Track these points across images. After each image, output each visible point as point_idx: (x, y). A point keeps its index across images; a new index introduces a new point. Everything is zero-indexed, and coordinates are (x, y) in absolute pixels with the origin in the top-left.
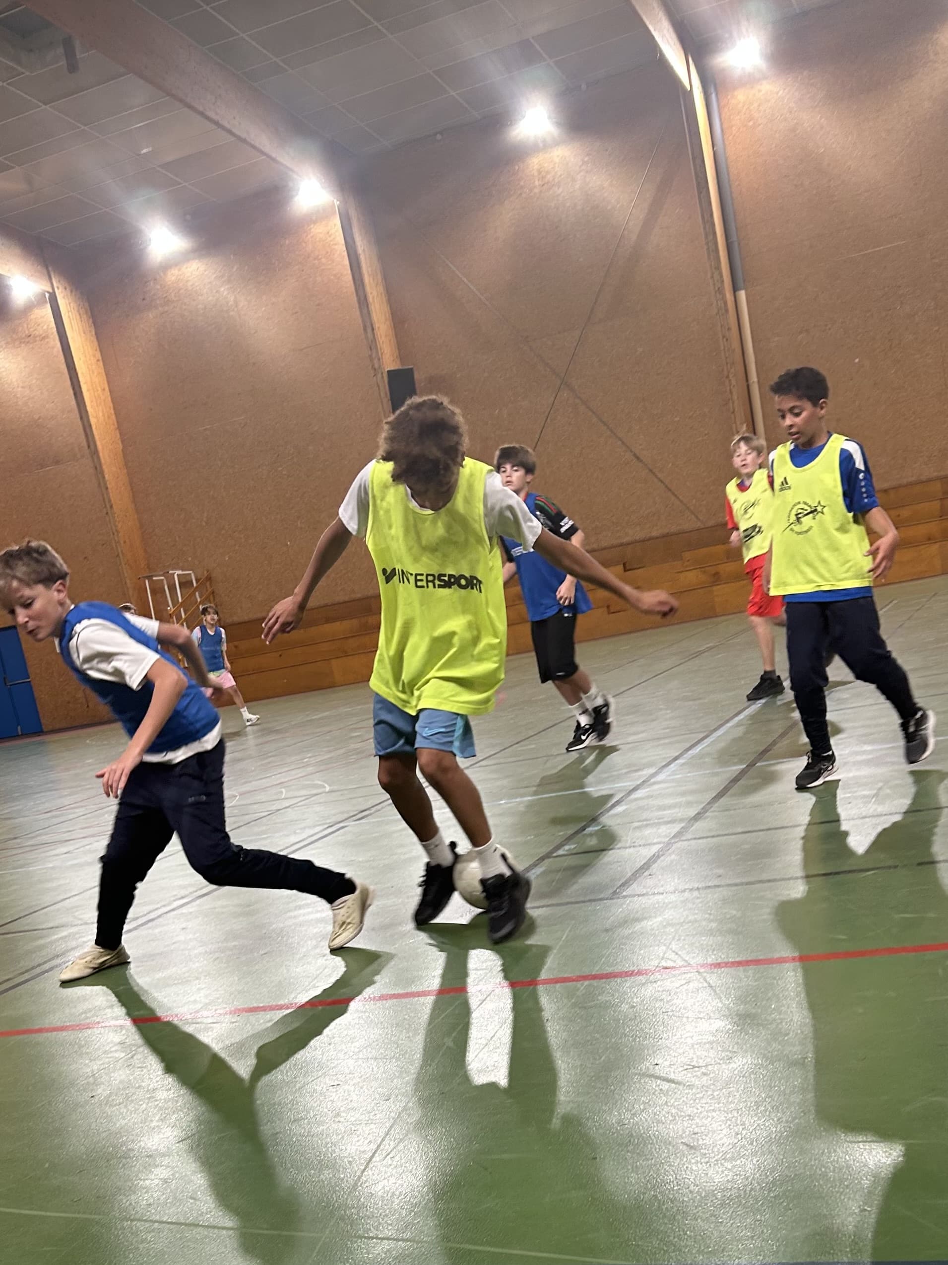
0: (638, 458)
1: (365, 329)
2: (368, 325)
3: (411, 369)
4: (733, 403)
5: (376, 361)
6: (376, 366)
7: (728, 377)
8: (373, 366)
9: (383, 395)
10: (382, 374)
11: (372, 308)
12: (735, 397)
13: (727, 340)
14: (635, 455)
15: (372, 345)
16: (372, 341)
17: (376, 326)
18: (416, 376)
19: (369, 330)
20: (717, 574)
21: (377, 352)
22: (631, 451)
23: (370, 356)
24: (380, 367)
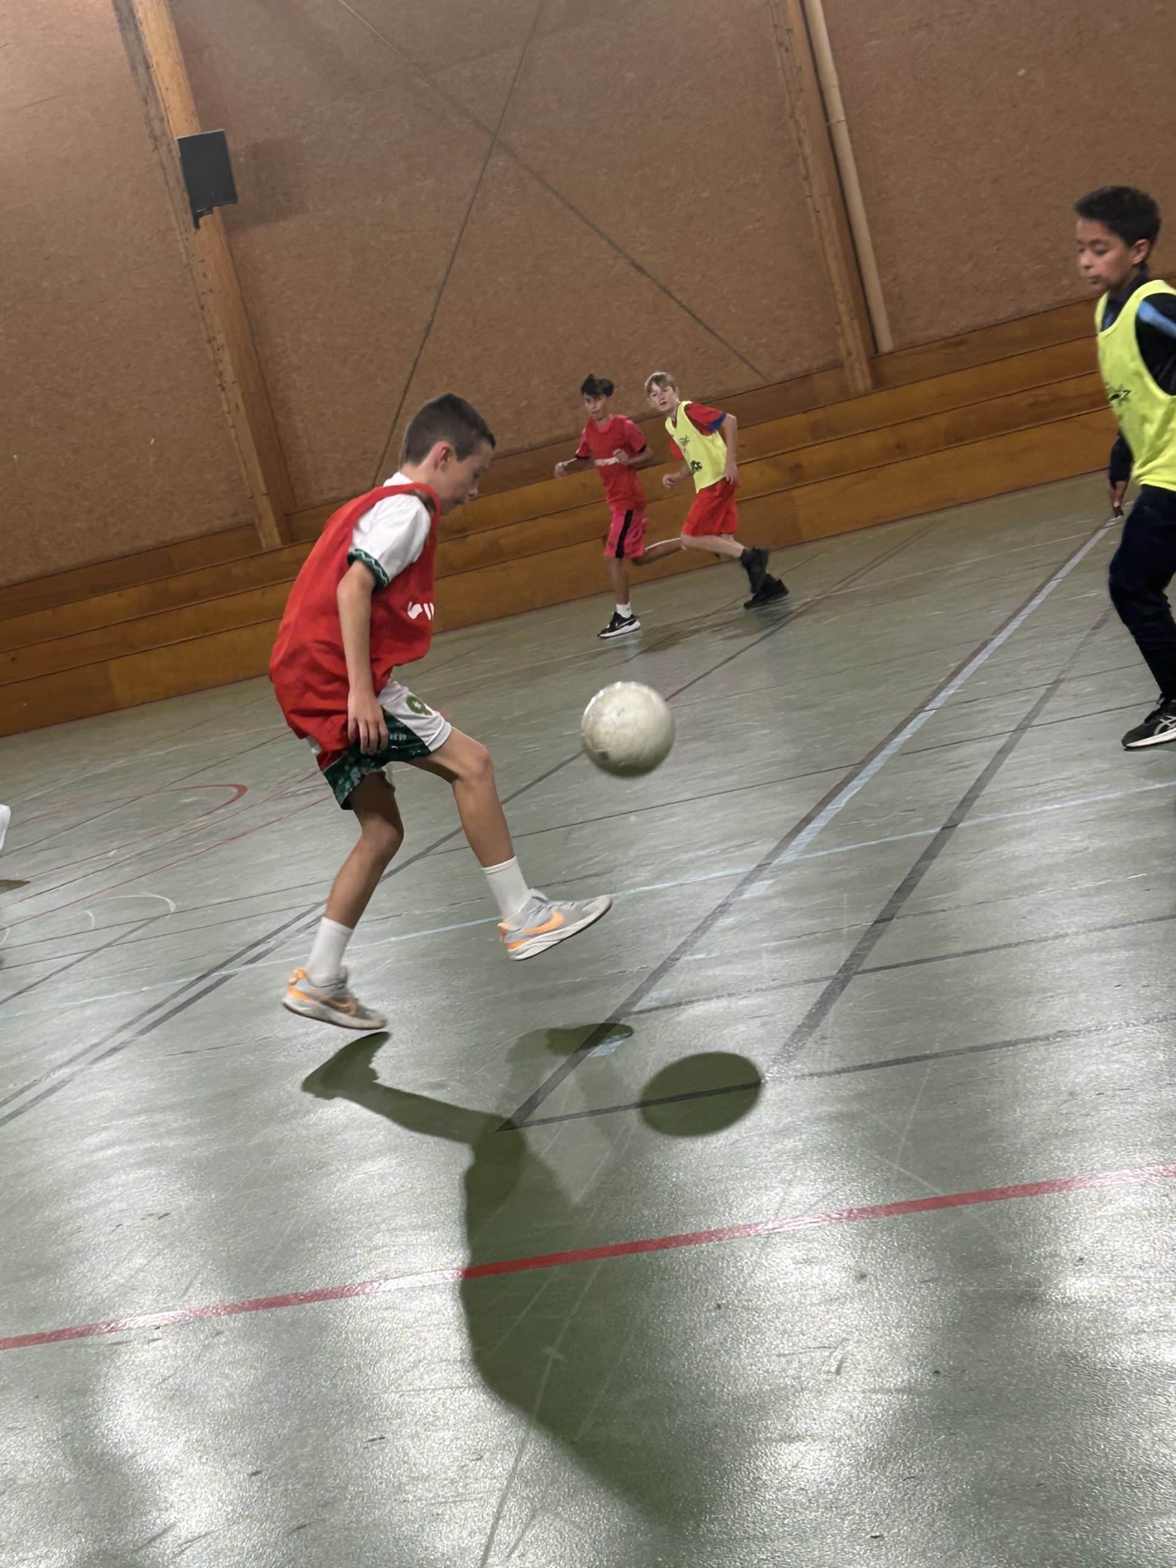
0: (639, 268)
1: (134, 68)
2: (140, 62)
3: (221, 133)
4: (805, 160)
5: (156, 124)
6: (158, 132)
7: (792, 116)
8: (152, 131)
9: (172, 183)
10: (169, 145)
11: (144, 29)
12: (808, 149)
13: (787, 50)
14: (633, 264)
15: (149, 94)
16: (147, 89)
17: (154, 60)
18: (232, 145)
19: (141, 69)
20: (798, 467)
21: (158, 108)
22: (626, 256)
23: (147, 115)
24: (164, 133)
